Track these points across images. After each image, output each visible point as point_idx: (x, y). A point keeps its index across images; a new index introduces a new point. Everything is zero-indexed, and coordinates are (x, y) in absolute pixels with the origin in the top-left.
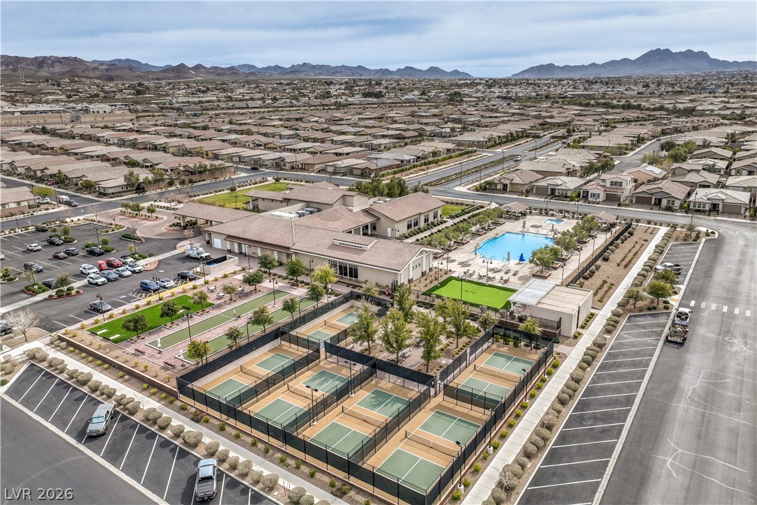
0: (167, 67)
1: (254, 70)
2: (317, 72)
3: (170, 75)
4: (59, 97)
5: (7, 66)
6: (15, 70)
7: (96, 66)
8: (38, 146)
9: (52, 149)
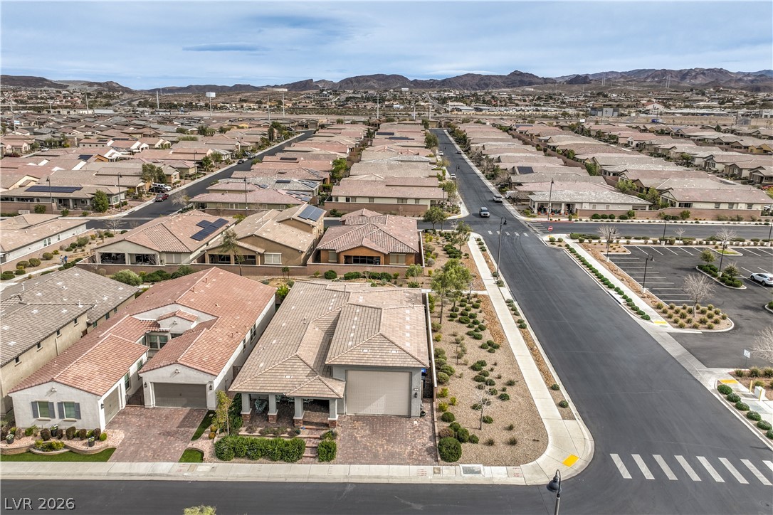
4: (710, 103)
5: (653, 78)
6: (660, 82)
7: (740, 78)
8: (728, 144)
9: (747, 147)
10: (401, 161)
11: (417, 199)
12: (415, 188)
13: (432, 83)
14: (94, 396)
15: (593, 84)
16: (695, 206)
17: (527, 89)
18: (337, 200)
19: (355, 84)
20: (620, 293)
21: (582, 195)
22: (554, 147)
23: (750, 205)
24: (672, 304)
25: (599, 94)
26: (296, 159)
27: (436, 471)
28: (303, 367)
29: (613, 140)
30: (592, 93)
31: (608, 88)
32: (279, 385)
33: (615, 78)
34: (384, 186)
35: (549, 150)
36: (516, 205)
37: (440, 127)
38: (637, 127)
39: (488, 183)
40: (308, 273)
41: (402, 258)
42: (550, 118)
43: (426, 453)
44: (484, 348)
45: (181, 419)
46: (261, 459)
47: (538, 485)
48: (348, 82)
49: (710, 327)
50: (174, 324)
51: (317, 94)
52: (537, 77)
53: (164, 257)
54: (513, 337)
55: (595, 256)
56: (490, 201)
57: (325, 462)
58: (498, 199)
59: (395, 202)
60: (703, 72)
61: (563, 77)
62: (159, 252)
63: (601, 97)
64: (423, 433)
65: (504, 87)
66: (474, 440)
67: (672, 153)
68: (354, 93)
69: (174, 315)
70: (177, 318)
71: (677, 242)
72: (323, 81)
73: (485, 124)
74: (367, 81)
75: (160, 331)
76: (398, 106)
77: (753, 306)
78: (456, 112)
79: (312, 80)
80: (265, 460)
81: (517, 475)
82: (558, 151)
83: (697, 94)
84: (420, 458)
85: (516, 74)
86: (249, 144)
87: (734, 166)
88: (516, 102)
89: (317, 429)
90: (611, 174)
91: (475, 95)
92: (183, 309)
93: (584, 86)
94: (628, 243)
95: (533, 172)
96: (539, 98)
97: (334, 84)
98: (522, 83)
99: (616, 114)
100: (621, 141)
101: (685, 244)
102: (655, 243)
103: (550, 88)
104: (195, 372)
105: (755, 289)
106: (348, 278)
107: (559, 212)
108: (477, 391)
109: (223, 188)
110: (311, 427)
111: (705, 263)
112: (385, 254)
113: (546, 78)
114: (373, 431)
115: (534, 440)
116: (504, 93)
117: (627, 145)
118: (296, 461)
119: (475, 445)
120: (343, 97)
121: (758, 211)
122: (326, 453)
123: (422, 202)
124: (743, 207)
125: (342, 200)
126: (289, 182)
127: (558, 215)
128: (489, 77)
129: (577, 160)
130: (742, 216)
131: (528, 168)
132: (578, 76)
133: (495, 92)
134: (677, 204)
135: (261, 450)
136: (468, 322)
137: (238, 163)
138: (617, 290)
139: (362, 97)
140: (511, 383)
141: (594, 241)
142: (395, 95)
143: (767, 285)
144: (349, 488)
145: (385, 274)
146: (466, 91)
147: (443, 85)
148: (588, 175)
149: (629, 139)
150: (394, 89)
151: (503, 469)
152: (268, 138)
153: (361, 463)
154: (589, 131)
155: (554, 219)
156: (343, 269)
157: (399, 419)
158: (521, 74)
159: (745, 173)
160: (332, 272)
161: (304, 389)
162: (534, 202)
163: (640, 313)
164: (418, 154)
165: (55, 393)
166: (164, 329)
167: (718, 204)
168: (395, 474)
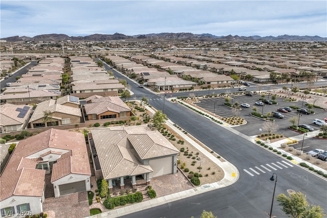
0: (222, 37)
1: (260, 38)
2: (292, 39)
3: (225, 40)
4: (191, 46)
5: (168, 36)
6: (171, 38)
7: (197, 36)
8: (207, 60)
9: (214, 61)
10: (93, 73)
11: (112, 89)
12: (110, 84)
13: (80, 38)
14: (38, 198)
15: (147, 39)
16: (212, 83)
17: (123, 41)
18: (75, 92)
19: (42, 38)
20: (208, 116)
21: (174, 82)
22: (150, 64)
23: (227, 81)
24: (226, 118)
25: (151, 42)
26: (41, 75)
27: (196, 190)
28: (130, 163)
29: (169, 60)
30: (149, 42)
31: (154, 40)
32: (125, 172)
33: (155, 36)
34: (96, 85)
35: (148, 65)
36: (150, 88)
37: (96, 57)
38: (174, 55)
39: (132, 80)
40: (86, 126)
41: (125, 114)
42: (139, 52)
43: (187, 185)
44: (179, 143)
45: (77, 198)
46: (126, 204)
47: (230, 185)
48: (38, 37)
49: (241, 124)
50: (51, 157)
51: (24, 43)
52: (125, 36)
53: (7, 128)
54: (186, 138)
55: (190, 104)
56: (138, 87)
57: (153, 198)
58: (142, 86)
59: (102, 91)
60: (185, 34)
61: (135, 36)
62: (3, 126)
63: (152, 44)
64: (181, 178)
65: (112, 40)
66: (201, 176)
67: (192, 64)
68: (44, 42)
69: (51, 153)
70: (52, 154)
71: (213, 96)
72: (25, 37)
73: (115, 55)
74: (48, 37)
75: (44, 162)
76: (70, 48)
77: (247, 115)
78: (98, 51)
79: (18, 36)
80: (128, 204)
81: (222, 184)
82: (153, 66)
83: (185, 42)
84: (187, 187)
85: (116, 34)
86: (7, 69)
87: (214, 68)
88: (122, 46)
89: (142, 187)
90: (178, 74)
91: (102, 43)
92: (52, 150)
93: (145, 39)
94: (198, 98)
95: (149, 75)
96: (129, 44)
97: (31, 38)
98: (120, 38)
99: (162, 50)
100: (171, 61)
101: (215, 97)
102: (206, 97)
103: (131, 40)
104: (80, 175)
105: (244, 109)
106: (105, 125)
107: (167, 89)
108: (188, 159)
109: (13, 92)
110: (139, 186)
111: (226, 102)
112: (118, 113)
113: (129, 36)
114: (164, 182)
115: (219, 171)
116: (114, 42)
117: (174, 62)
118: (141, 201)
119: (202, 178)
120: (39, 44)
121: (229, 83)
122: (152, 195)
123: (114, 90)
124: (225, 82)
125: (78, 92)
126: (45, 86)
127: (167, 90)
128: (106, 35)
129: (162, 69)
130: (226, 85)
131: (147, 73)
132: (141, 35)
133: (110, 42)
134: (206, 83)
135: (126, 200)
136: (166, 135)
137: (5, 79)
138: (206, 115)
139: (49, 44)
140: (198, 154)
141: (187, 99)
142: (65, 43)
143: (247, 108)
144: (170, 205)
145: (121, 121)
146: (97, 42)
147: (85, 39)
148: (169, 74)
149: (174, 60)
150: (64, 41)
151: (216, 183)
152: (15, 65)
153: (167, 195)
154: (158, 57)
155: (167, 92)
156: (102, 122)
157: (169, 175)
158: (119, 34)
159: (218, 71)
160: (98, 123)
161: (136, 171)
162: (158, 86)
163: (219, 122)
164: (97, 70)
165: (15, 201)
166: (46, 161)
167: (218, 82)
168: (182, 195)
